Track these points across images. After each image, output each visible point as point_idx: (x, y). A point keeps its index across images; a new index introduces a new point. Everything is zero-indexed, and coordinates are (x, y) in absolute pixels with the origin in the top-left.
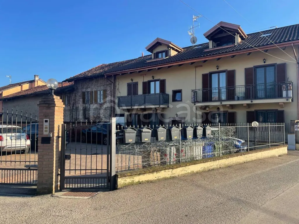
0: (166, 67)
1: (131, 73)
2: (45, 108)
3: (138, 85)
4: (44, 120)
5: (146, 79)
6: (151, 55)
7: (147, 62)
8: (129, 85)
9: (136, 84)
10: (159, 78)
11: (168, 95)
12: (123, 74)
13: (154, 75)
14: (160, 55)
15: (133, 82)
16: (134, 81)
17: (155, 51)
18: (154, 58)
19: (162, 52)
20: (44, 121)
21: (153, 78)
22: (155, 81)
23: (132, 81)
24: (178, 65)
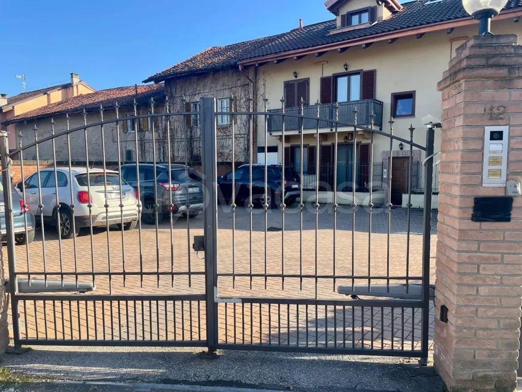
0: (388, 40)
1: (299, 58)
2: (490, 82)
3: (308, 84)
4: (488, 130)
5: (329, 72)
6: (336, 20)
7: (331, 33)
8: (288, 86)
9: (305, 83)
10: (361, 68)
11: (381, 104)
12: (279, 61)
13: (348, 63)
14: (355, 19)
15: (298, 78)
16: (302, 76)
17: (344, 11)
18: (343, 25)
19: (359, 12)
20: (487, 136)
21: (346, 69)
22: (349, 74)
23: (296, 77)
24: (417, 35)
